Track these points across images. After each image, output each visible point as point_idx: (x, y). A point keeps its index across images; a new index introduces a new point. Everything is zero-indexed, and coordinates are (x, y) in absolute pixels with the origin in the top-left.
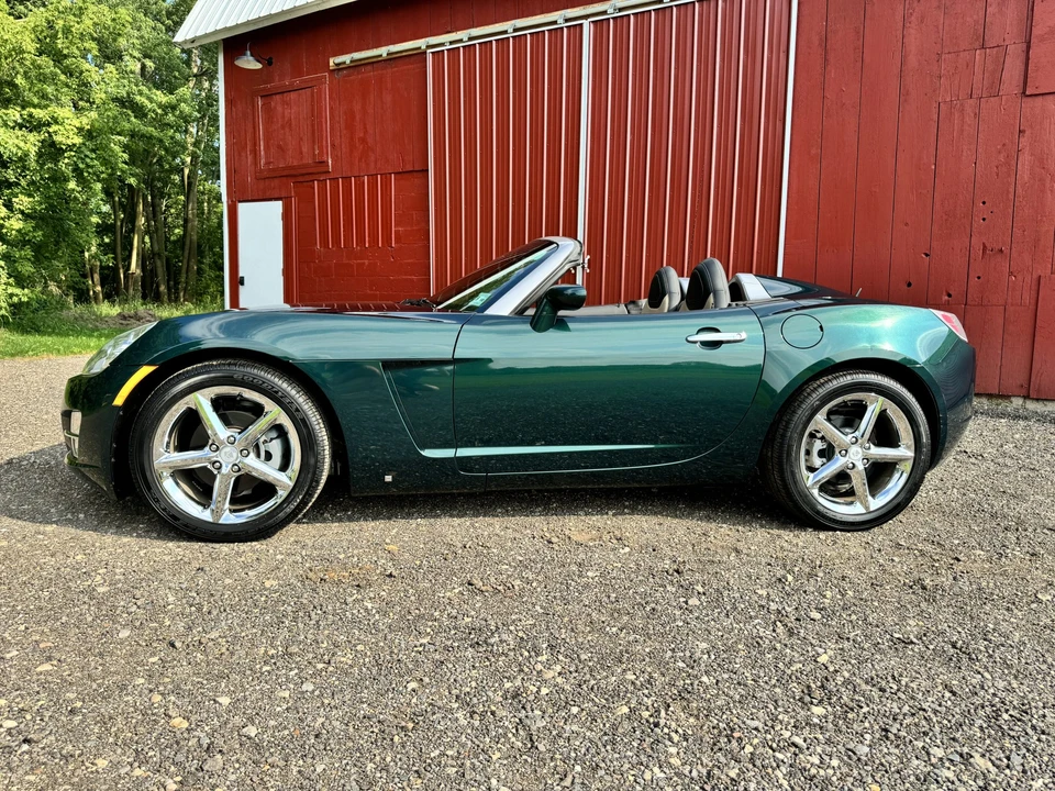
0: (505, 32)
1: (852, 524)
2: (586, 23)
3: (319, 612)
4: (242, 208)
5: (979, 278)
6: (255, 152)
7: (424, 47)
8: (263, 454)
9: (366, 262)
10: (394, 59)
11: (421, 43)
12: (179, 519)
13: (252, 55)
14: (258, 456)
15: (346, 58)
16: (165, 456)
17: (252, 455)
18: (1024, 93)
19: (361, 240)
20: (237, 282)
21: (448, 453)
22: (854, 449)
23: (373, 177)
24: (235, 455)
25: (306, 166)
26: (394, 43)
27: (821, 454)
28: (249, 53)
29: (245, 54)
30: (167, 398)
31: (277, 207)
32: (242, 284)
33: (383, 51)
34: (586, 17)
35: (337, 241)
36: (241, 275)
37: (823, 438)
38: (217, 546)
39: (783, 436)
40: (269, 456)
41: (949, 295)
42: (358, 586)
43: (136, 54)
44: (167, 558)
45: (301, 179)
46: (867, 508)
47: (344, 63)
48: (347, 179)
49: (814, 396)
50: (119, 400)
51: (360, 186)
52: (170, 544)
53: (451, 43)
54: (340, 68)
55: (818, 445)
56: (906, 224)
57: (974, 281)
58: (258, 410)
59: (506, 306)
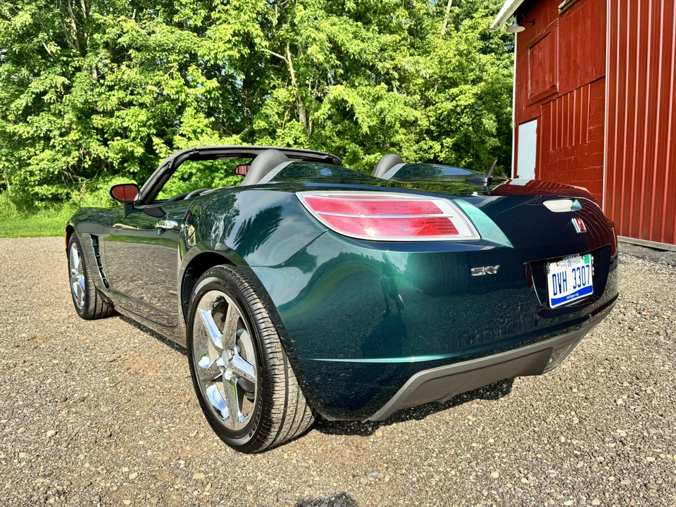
4: (521, 128)
6: (526, 88)
9: (573, 157)
19: (577, 139)
23: (578, 90)
25: (547, 91)
31: (535, 124)
35: (560, 144)
45: (546, 101)
48: (566, 95)
51: (572, 98)
54: (563, 10)
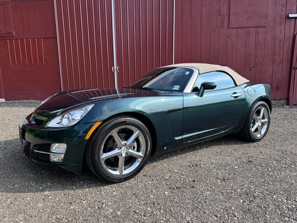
1: (259, 139)
8: (132, 147)
9: (33, 68)
12: (109, 177)
16: (103, 155)
18: (229, 27)
19: (30, 61)
21: (180, 138)
22: (259, 121)
23: (33, 39)
25: (3, 34)
35: (19, 61)
40: (134, 148)
42: (193, 187)
46: (261, 135)
48: (22, 39)
49: (254, 108)
50: (87, 137)
51: (28, 43)
55: (252, 121)
58: (131, 133)
59: (188, 90)
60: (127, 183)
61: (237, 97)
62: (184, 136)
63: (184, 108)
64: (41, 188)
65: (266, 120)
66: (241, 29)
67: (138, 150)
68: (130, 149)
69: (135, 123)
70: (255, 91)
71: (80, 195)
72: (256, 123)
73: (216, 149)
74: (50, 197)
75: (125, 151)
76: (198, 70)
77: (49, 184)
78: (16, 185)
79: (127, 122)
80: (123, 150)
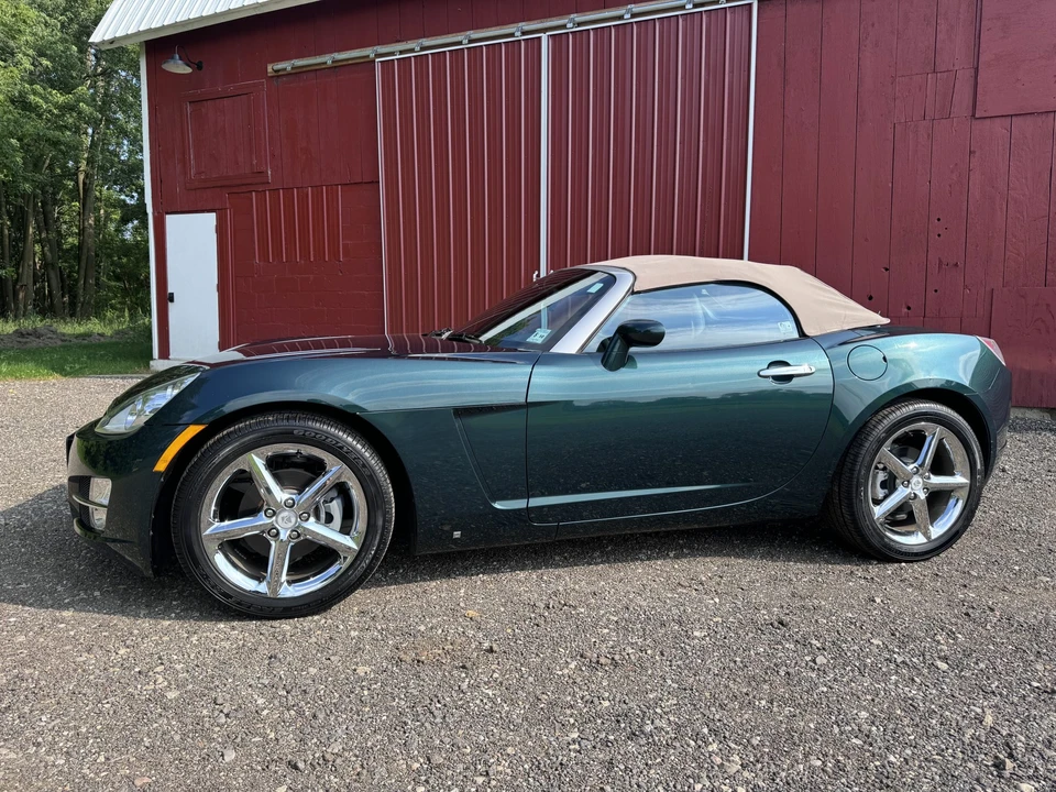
0: (460, 43)
1: (916, 554)
2: (544, 37)
3: (439, 705)
4: (171, 220)
5: (936, 291)
6: (184, 162)
7: (372, 56)
8: (323, 516)
9: (312, 277)
10: (338, 67)
11: (369, 52)
12: (231, 597)
13: (181, 59)
14: (318, 518)
15: (287, 65)
16: (213, 527)
17: (312, 519)
18: (973, 115)
19: (305, 254)
20: (166, 298)
21: (519, 504)
22: (915, 479)
23: (317, 188)
24: (293, 520)
25: (243, 176)
26: (339, 51)
27: (884, 485)
28: (177, 56)
29: (173, 58)
30: (217, 460)
31: (210, 219)
32: (172, 301)
33: (328, 59)
34: (544, 30)
35: (278, 254)
36: (170, 291)
37: (884, 469)
38: (276, 623)
39: (852, 470)
40: (329, 518)
41: (909, 308)
42: (464, 667)
43: (31, 52)
44: (227, 645)
45: (236, 190)
46: (928, 538)
47: (285, 69)
48: (288, 190)
49: (880, 428)
50: (161, 466)
51: (303, 199)
52: (221, 625)
53: (401, 52)
54: (278, 74)
55: (881, 476)
56: (866, 240)
57: (930, 293)
58: (317, 467)
59: (570, 344)
60: (286, 626)
61: (788, 378)
62: (536, 502)
63: (528, 405)
64: (66, 601)
65: (959, 479)
66: (1029, 118)
67: (345, 530)
68: (307, 520)
69: (327, 438)
70: (885, 359)
71: (136, 632)
72: (901, 488)
73: (706, 567)
74: (63, 625)
75: (290, 525)
76: (635, 278)
77: (97, 593)
78: (24, 585)
79: (295, 432)
80: (283, 518)
